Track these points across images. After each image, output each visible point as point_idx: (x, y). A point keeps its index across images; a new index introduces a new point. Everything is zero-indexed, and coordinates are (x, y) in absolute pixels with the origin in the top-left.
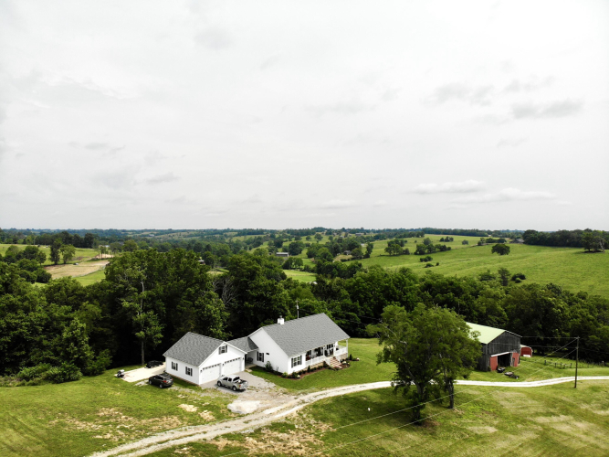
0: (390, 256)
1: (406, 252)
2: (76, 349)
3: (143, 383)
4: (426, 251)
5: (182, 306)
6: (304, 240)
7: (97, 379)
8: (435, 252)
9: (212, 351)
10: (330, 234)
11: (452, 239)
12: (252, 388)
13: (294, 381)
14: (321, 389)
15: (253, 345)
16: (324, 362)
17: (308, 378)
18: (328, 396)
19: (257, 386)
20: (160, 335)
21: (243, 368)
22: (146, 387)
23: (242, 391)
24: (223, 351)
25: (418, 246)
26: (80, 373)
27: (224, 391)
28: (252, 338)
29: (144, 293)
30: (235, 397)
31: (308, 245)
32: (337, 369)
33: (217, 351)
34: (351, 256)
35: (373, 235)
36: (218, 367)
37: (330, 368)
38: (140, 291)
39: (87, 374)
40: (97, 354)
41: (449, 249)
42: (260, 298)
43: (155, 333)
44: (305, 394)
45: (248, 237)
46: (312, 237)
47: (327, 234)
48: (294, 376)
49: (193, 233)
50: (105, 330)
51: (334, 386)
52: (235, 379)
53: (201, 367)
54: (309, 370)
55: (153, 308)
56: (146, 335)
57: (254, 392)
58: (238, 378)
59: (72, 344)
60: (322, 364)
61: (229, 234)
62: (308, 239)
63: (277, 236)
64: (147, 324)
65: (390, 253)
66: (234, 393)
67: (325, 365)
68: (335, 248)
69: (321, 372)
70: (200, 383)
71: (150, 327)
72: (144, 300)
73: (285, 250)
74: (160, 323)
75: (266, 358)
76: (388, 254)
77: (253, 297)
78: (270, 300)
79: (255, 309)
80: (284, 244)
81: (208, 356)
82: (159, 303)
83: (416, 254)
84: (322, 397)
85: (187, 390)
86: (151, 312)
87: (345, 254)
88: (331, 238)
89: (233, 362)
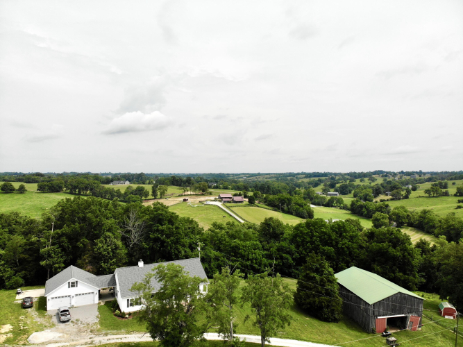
0: (430, 197)
1: (446, 194)
3: (20, 302)
6: (357, 182)
9: (61, 284)
10: (386, 176)
12: (76, 321)
19: (83, 319)
20: (61, 265)
21: (96, 301)
22: (17, 305)
24: (73, 285)
25: (458, 188)
28: (115, 275)
29: (53, 232)
30: (52, 326)
33: (66, 284)
34: (391, 197)
35: (427, 177)
36: (68, 298)
38: (50, 230)
40: (14, 274)
43: (55, 263)
45: (312, 179)
46: (366, 179)
47: (382, 176)
49: (273, 176)
50: (27, 257)
52: (62, 312)
53: (49, 296)
55: (58, 244)
57: (73, 325)
58: (67, 310)
61: (299, 176)
62: (361, 181)
63: (337, 178)
65: (430, 194)
66: (57, 323)
70: (48, 309)
72: (53, 237)
73: (336, 191)
75: (118, 295)
76: (427, 195)
80: (337, 185)
81: (57, 288)
83: (455, 195)
85: (33, 313)
87: (387, 195)
88: (385, 180)
89: (85, 295)
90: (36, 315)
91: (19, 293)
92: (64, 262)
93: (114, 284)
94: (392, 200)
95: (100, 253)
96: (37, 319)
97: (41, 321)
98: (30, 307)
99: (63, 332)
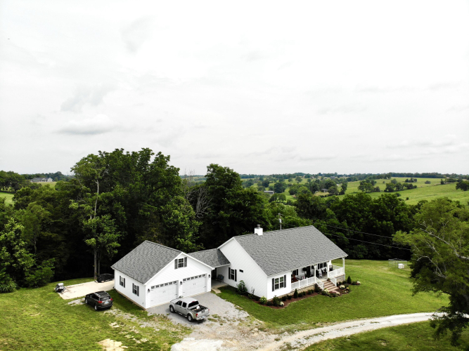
1: (377, 190)
2: (7, 254)
3: (78, 302)
5: (145, 210)
6: (286, 181)
9: (165, 264)
10: (309, 177)
11: (416, 180)
12: (216, 318)
13: (276, 310)
14: (314, 325)
15: (224, 260)
16: (316, 286)
17: (295, 306)
19: (222, 315)
20: (116, 244)
21: (209, 288)
23: (201, 321)
24: (181, 264)
25: (387, 185)
27: (175, 320)
28: (222, 250)
29: (98, 195)
30: (187, 331)
31: (290, 185)
32: (333, 295)
33: (172, 263)
34: (328, 193)
35: (346, 178)
36: (173, 285)
37: (324, 294)
42: (238, 207)
43: (110, 241)
47: (306, 178)
48: (275, 302)
51: (332, 320)
52: (190, 305)
53: (149, 284)
54: (296, 295)
55: (111, 212)
56: (97, 242)
57: (217, 324)
58: (196, 303)
60: (313, 288)
62: (290, 181)
64: (100, 230)
65: (363, 190)
66: (188, 325)
67: (317, 290)
68: (314, 187)
69: (311, 298)
70: (147, 306)
71: (104, 233)
72: (99, 203)
73: (271, 189)
74: (116, 231)
75: (240, 276)
77: (230, 206)
78: (249, 210)
79: (231, 219)
80: (270, 185)
81: (159, 270)
82: (117, 205)
83: (385, 191)
85: (127, 316)
86: (107, 217)
87: (323, 191)
88: (309, 181)
89: (195, 280)
90: (135, 319)
91: (60, 291)
92: (119, 240)
93: (227, 261)
94: (329, 195)
95: (177, 224)
96: (145, 325)
97: (156, 326)
98: (108, 308)
99: (217, 338)
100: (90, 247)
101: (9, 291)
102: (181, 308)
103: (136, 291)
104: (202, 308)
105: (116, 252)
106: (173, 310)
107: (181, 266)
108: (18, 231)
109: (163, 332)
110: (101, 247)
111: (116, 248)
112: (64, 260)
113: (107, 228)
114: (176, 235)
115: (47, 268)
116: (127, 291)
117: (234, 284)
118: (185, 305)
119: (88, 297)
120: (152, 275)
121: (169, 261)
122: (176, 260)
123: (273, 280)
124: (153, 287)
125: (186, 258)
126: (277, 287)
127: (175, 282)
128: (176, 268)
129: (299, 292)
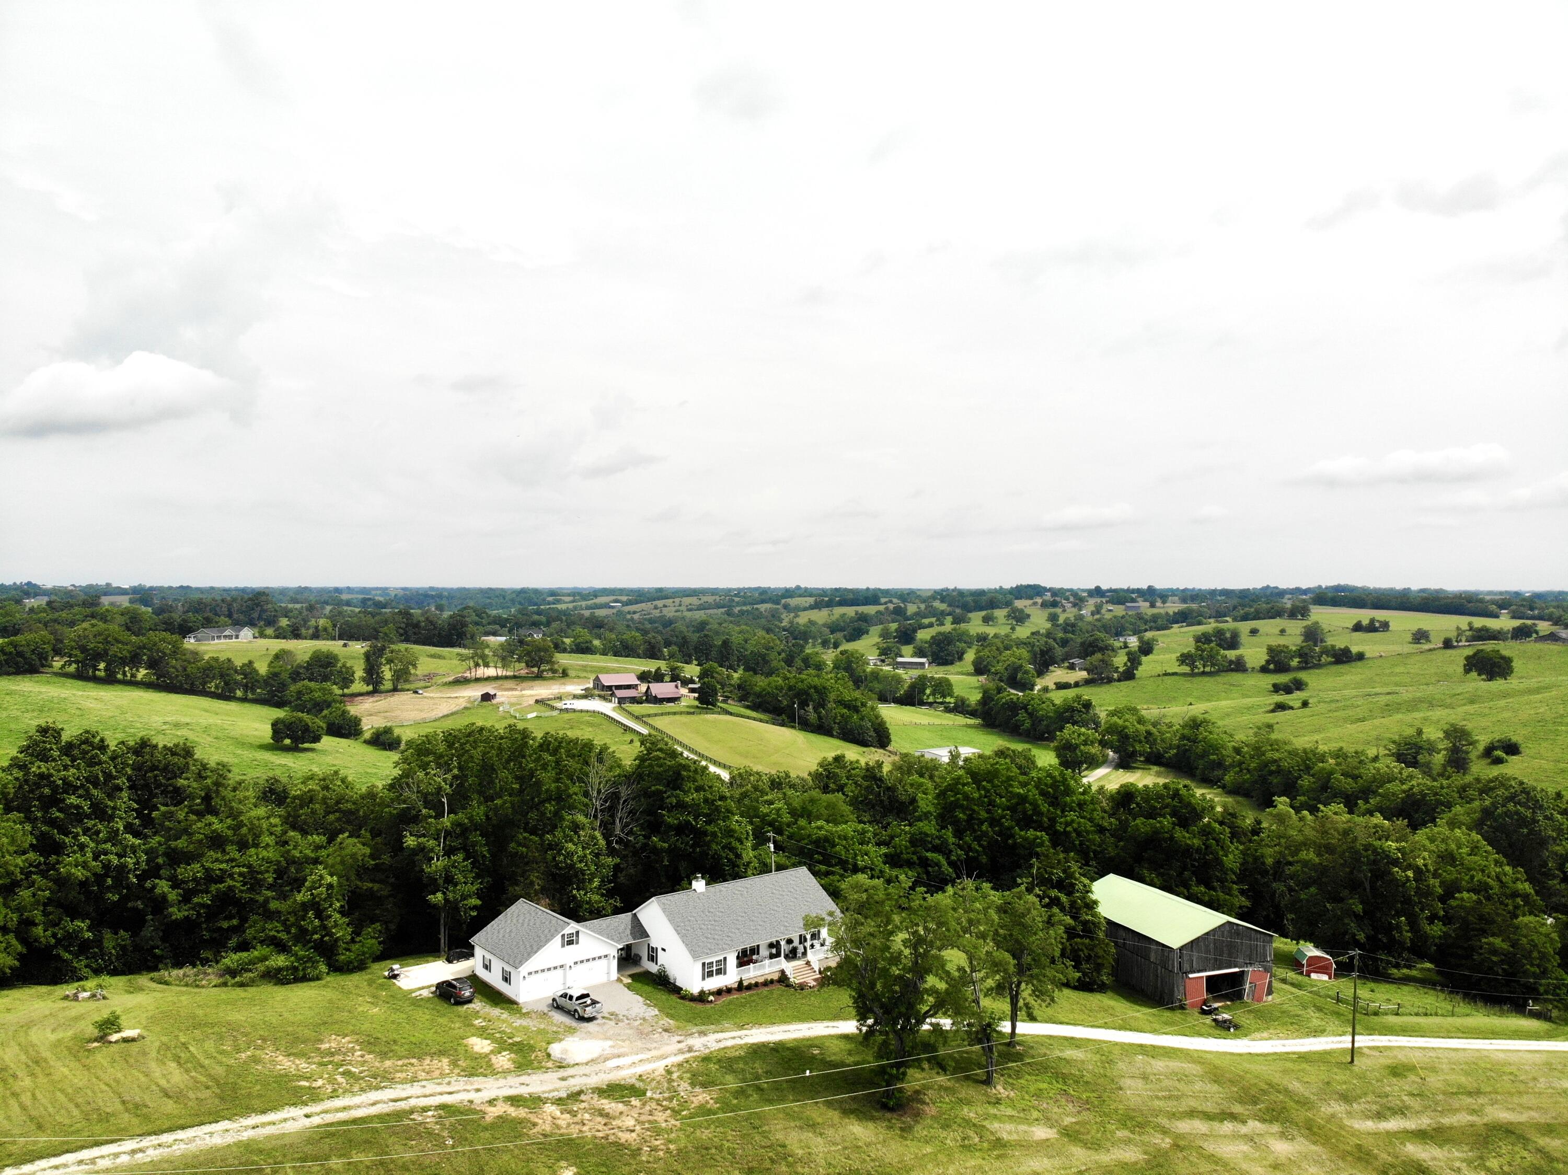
0: (1192, 675)
1: (1239, 666)
2: (317, 922)
3: (425, 993)
4: (1295, 662)
5: (520, 844)
6: (975, 625)
7: (355, 979)
8: (1318, 666)
9: (547, 941)
10: (1054, 604)
11: (1385, 626)
12: (614, 1016)
13: (699, 1006)
14: (742, 1027)
15: (639, 931)
16: (783, 972)
17: (730, 1003)
18: (742, 1042)
19: (621, 1012)
20: (475, 901)
21: (614, 974)
22: (428, 1000)
23: (590, 1019)
24: (570, 941)
26: (323, 968)
27: (558, 1017)
28: (640, 916)
29: (447, 821)
30: (571, 1031)
32: (802, 987)
33: (558, 940)
34: (1084, 674)
35: (1173, 607)
36: (560, 971)
37: (789, 986)
38: (440, 815)
39: (338, 968)
40: (357, 933)
41: (1361, 657)
42: (682, 829)
43: (464, 897)
44: (703, 1033)
45: (839, 611)
46: (1002, 614)
47: (1044, 605)
48: (701, 998)
50: (376, 887)
51: (772, 1021)
52: (578, 998)
53: (524, 969)
54: (741, 987)
55: (464, 848)
56: (446, 900)
57: (612, 1023)
58: (587, 995)
59: (311, 914)
60: (776, 977)
62: (987, 620)
63: (911, 609)
64: (449, 880)
65: (1192, 665)
66: (574, 1024)
67: (783, 978)
69: (765, 989)
70: (521, 999)
71: (456, 885)
72: (448, 833)
73: (920, 653)
74: (477, 876)
75: (662, 958)
76: (1186, 669)
77: (670, 827)
79: (671, 851)
80: (923, 635)
81: (539, 949)
82: (476, 837)
83: (1264, 670)
84: (729, 1043)
85: (495, 1012)
86: (459, 857)
88: (1053, 618)
89: (591, 963)
90: (505, 1015)
91: (395, 977)
92: (479, 895)
93: (644, 934)
94: (1088, 682)
95: (572, 866)
96: (518, 1022)
97: (532, 1024)
98: (469, 1001)
99: (609, 1039)
100: (435, 906)
101: (318, 978)
102: (564, 1002)
103: (507, 979)
104: (594, 1002)
105: (474, 914)
106: (556, 1006)
107: (570, 943)
108: (330, 886)
109: (540, 1032)
110: (452, 907)
111: (475, 908)
112: (392, 927)
113: (459, 877)
114: (571, 884)
115: (370, 940)
116: (493, 978)
117: (653, 968)
118: (571, 998)
119: (439, 986)
120: (529, 956)
121: (553, 936)
122: (563, 936)
123: (704, 964)
124: (530, 974)
125: (577, 933)
126: (710, 974)
127: (562, 966)
128: (563, 946)
129: (745, 983)
